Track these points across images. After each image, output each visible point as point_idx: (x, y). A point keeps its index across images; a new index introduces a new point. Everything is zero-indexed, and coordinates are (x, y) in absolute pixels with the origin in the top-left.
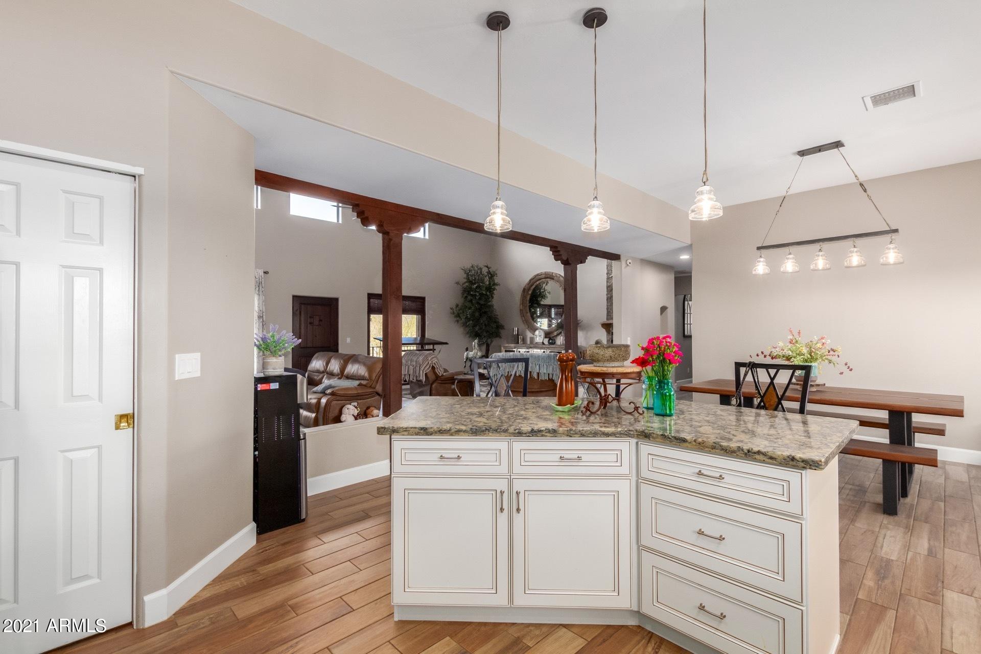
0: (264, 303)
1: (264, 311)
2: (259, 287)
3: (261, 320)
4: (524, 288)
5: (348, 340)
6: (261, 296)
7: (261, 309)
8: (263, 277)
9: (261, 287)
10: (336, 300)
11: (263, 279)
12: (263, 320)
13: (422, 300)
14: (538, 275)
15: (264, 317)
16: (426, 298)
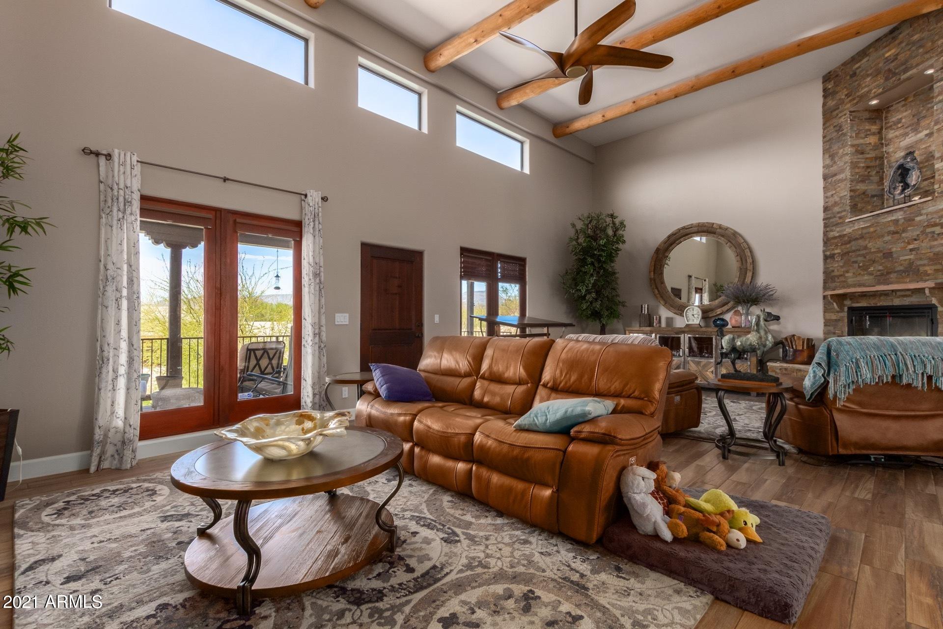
0: (321, 251)
1: (322, 264)
2: (314, 221)
3: (318, 281)
4: (657, 248)
5: (437, 318)
6: (317, 237)
7: (317, 261)
8: (320, 205)
9: (317, 223)
10: (420, 254)
11: (320, 209)
12: (320, 280)
13: (521, 262)
14: (684, 228)
15: (322, 274)
16: (528, 260)
